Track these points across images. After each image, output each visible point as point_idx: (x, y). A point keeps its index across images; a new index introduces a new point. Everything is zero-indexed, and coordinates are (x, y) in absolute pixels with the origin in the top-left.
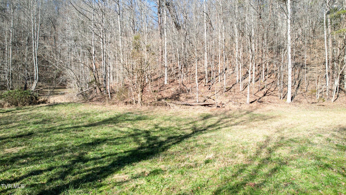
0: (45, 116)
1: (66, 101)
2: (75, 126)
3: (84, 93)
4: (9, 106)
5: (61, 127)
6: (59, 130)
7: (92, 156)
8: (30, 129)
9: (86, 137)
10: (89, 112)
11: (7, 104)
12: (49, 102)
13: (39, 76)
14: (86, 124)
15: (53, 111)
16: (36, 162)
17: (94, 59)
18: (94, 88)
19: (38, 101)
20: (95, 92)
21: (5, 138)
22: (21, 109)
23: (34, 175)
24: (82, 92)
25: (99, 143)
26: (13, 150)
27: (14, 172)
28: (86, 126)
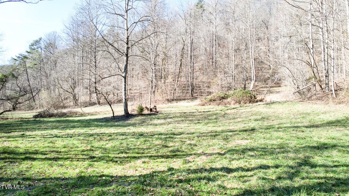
0: (264, 114)
1: (282, 100)
2: (294, 125)
3: (301, 90)
4: (234, 104)
5: (279, 126)
6: (278, 128)
7: (320, 161)
8: (252, 125)
9: (309, 139)
10: (309, 111)
11: (233, 102)
12: (266, 101)
13: (256, 77)
14: (306, 124)
15: (270, 110)
16: (262, 157)
17: (313, 53)
18: (313, 85)
19: (256, 100)
20: (315, 89)
21: (235, 131)
22: (243, 106)
23: (263, 169)
24: (299, 90)
25: (326, 148)
26: (242, 142)
27: (246, 161)
28: (307, 127)
